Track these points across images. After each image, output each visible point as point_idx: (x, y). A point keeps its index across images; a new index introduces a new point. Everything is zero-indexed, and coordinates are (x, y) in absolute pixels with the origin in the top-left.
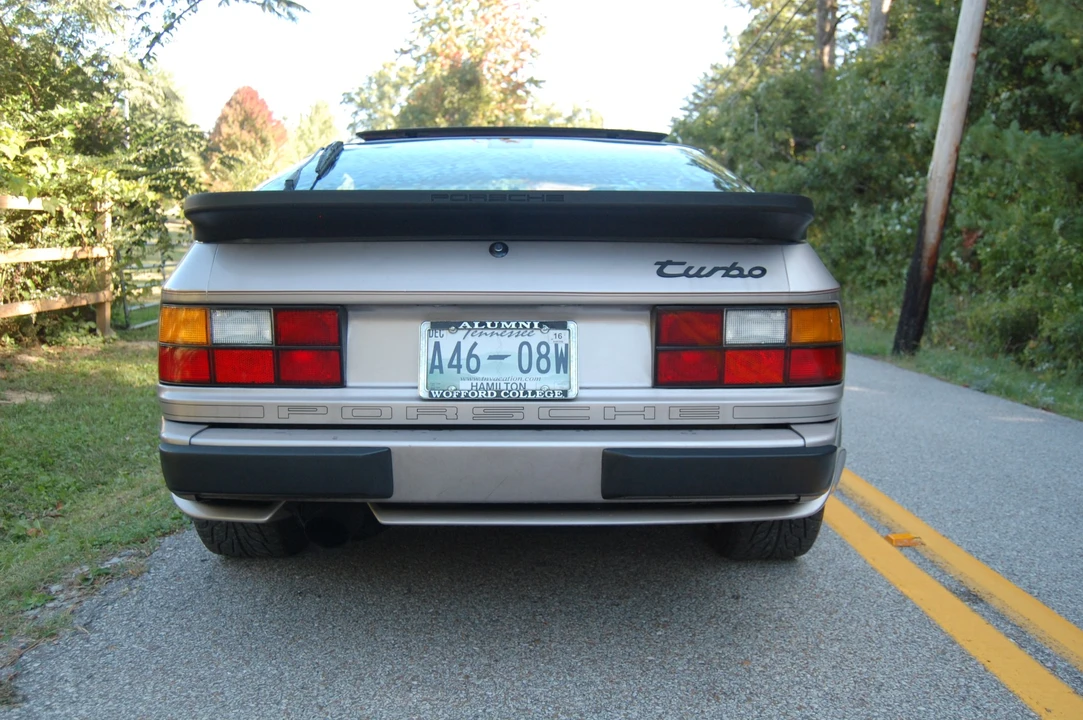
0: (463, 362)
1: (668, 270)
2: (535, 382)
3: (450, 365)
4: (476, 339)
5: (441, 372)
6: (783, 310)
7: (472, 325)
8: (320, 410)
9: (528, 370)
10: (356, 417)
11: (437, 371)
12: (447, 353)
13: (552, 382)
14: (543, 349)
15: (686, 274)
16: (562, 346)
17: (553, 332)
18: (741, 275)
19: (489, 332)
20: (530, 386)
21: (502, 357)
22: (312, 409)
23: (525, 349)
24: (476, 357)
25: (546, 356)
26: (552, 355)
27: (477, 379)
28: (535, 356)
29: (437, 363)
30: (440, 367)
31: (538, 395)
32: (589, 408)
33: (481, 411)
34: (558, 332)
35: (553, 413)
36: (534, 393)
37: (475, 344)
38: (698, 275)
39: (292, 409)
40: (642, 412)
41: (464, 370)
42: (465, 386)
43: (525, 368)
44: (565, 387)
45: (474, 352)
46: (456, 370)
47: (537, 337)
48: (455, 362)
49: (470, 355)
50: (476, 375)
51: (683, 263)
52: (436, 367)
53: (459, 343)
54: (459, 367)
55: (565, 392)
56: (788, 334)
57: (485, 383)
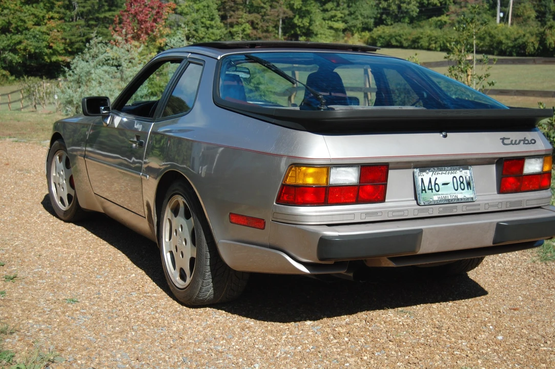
0: (433, 187)
1: (506, 141)
2: (461, 195)
3: (429, 189)
4: (436, 176)
5: (426, 192)
6: (542, 158)
7: (434, 169)
8: (379, 214)
9: (457, 190)
10: (393, 216)
11: (424, 192)
12: (426, 183)
13: (466, 194)
14: (461, 179)
15: (511, 143)
16: (468, 178)
17: (464, 171)
18: (528, 143)
19: (441, 172)
20: (460, 196)
21: (447, 184)
22: (375, 213)
23: (455, 178)
24: (437, 184)
25: (462, 182)
26: (465, 182)
27: (439, 195)
28: (459, 183)
29: (423, 188)
30: (425, 190)
31: (463, 201)
32: (479, 205)
33: (441, 209)
34: (466, 171)
35: (468, 208)
36: (461, 199)
37: (436, 178)
38: (515, 144)
39: (367, 214)
40: (497, 206)
41: (434, 191)
42: (436, 198)
43: (456, 189)
44: (472, 196)
45: (436, 182)
46: (431, 191)
47: (458, 174)
48: (430, 188)
49: (436, 184)
50: (439, 193)
51: (509, 139)
52: (423, 190)
53: (430, 179)
54: (432, 189)
55: (472, 198)
56: (543, 168)
57: (443, 196)
